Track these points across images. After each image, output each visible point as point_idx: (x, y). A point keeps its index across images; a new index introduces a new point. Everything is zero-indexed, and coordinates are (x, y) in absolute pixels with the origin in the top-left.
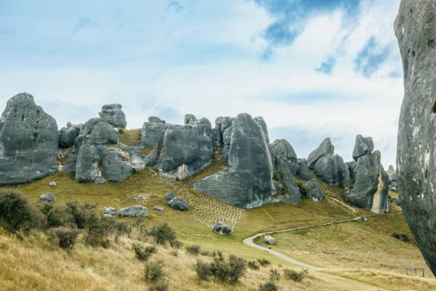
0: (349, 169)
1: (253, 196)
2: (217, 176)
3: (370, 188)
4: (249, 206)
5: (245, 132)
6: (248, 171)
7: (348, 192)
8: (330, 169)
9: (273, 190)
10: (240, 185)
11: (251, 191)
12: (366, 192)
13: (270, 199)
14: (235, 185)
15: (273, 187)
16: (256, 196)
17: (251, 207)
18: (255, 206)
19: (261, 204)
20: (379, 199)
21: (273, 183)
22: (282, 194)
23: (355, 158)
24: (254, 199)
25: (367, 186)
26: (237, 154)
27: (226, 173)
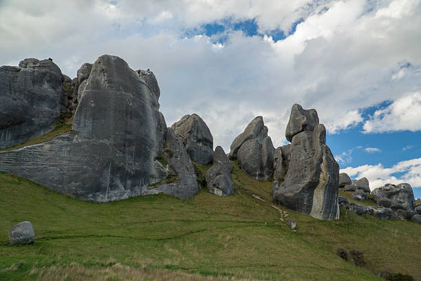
0: (283, 156)
1: (112, 181)
2: (47, 146)
3: (307, 180)
4: (102, 198)
5: (110, 82)
6: (105, 141)
7: (277, 186)
8: (256, 157)
9: (153, 176)
10: (87, 163)
11: (107, 174)
12: (302, 186)
13: (145, 189)
14: (78, 161)
15: (154, 171)
16: (118, 182)
17: (106, 200)
18: (114, 199)
19: (126, 196)
20: (322, 197)
21: (154, 166)
22: (167, 183)
23: (289, 137)
24: (113, 186)
25: (303, 177)
26: (88, 113)
27: (66, 142)
